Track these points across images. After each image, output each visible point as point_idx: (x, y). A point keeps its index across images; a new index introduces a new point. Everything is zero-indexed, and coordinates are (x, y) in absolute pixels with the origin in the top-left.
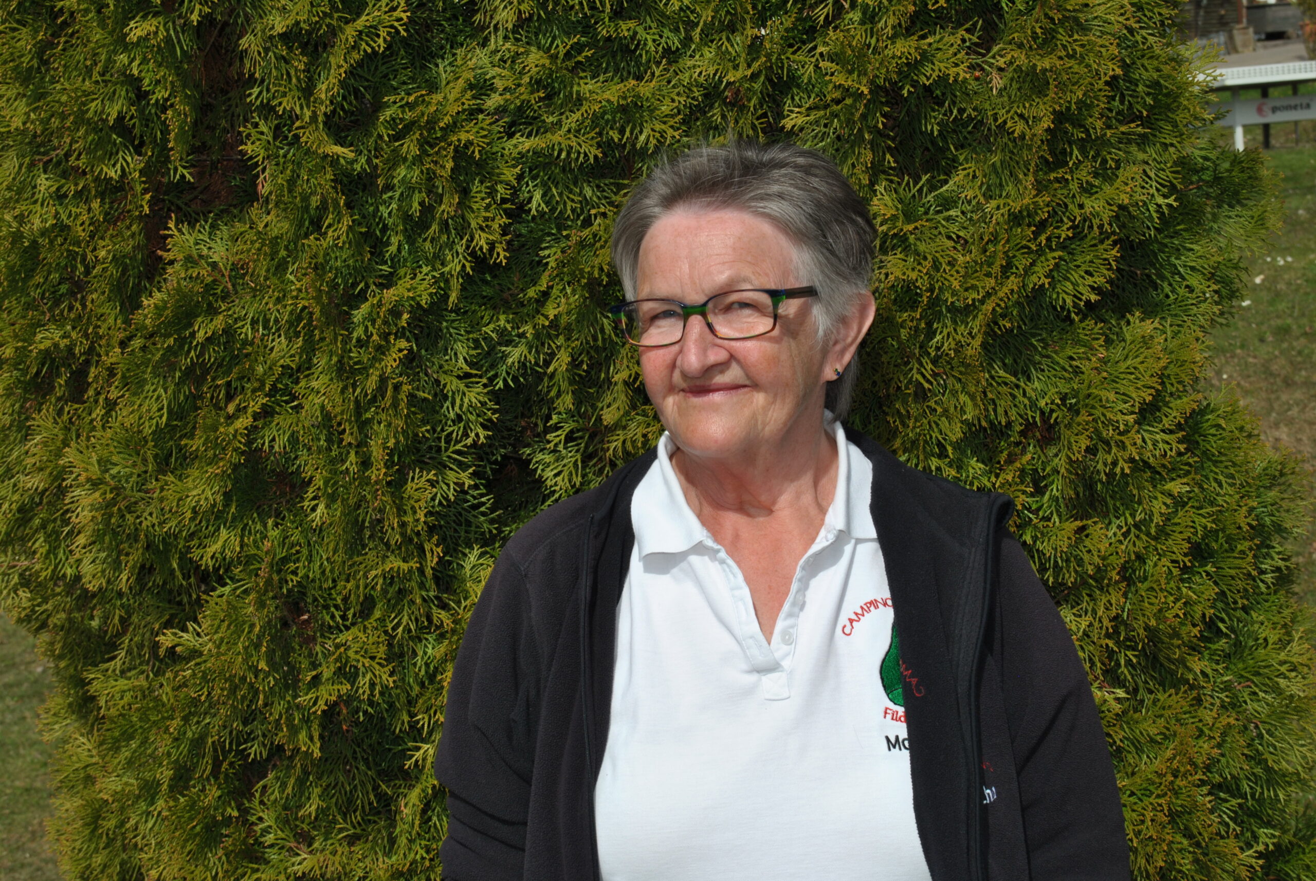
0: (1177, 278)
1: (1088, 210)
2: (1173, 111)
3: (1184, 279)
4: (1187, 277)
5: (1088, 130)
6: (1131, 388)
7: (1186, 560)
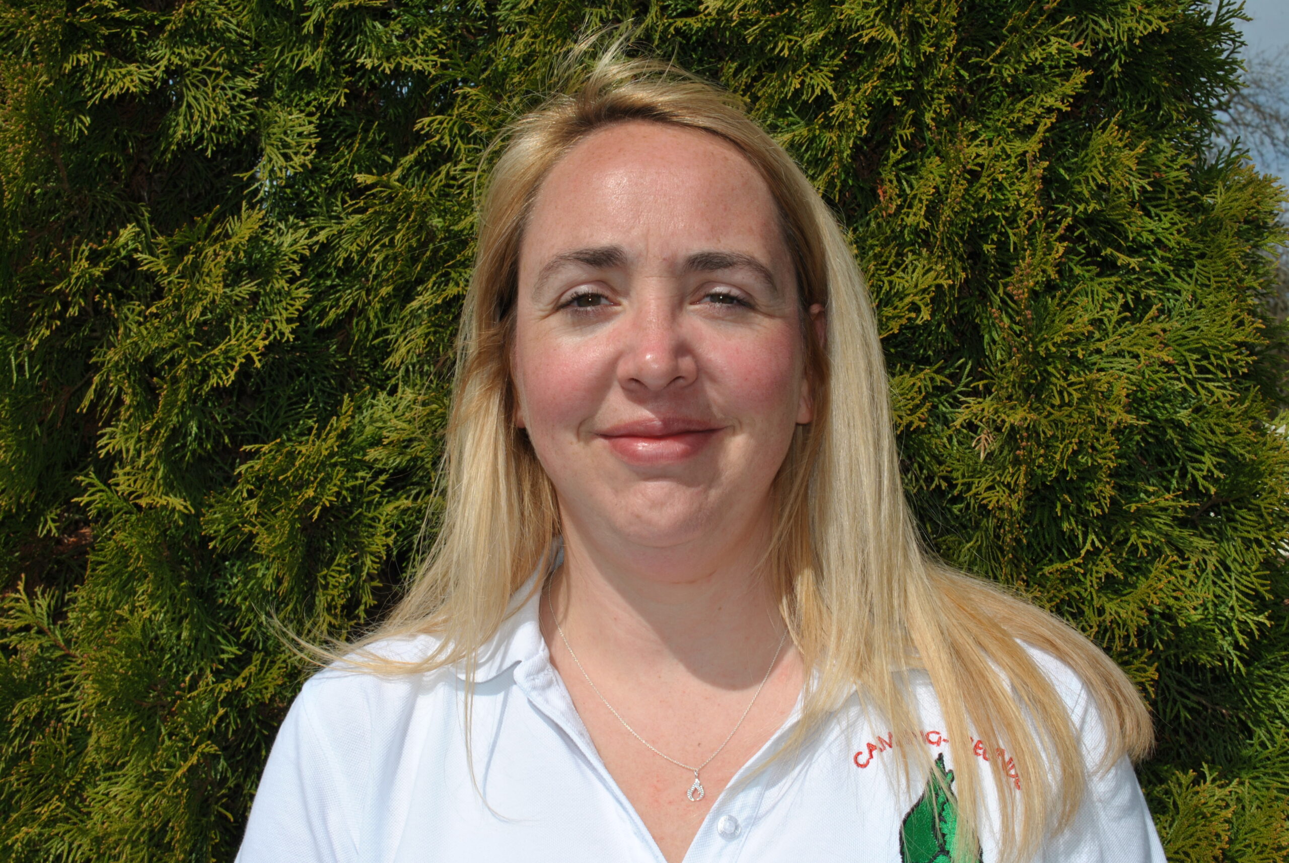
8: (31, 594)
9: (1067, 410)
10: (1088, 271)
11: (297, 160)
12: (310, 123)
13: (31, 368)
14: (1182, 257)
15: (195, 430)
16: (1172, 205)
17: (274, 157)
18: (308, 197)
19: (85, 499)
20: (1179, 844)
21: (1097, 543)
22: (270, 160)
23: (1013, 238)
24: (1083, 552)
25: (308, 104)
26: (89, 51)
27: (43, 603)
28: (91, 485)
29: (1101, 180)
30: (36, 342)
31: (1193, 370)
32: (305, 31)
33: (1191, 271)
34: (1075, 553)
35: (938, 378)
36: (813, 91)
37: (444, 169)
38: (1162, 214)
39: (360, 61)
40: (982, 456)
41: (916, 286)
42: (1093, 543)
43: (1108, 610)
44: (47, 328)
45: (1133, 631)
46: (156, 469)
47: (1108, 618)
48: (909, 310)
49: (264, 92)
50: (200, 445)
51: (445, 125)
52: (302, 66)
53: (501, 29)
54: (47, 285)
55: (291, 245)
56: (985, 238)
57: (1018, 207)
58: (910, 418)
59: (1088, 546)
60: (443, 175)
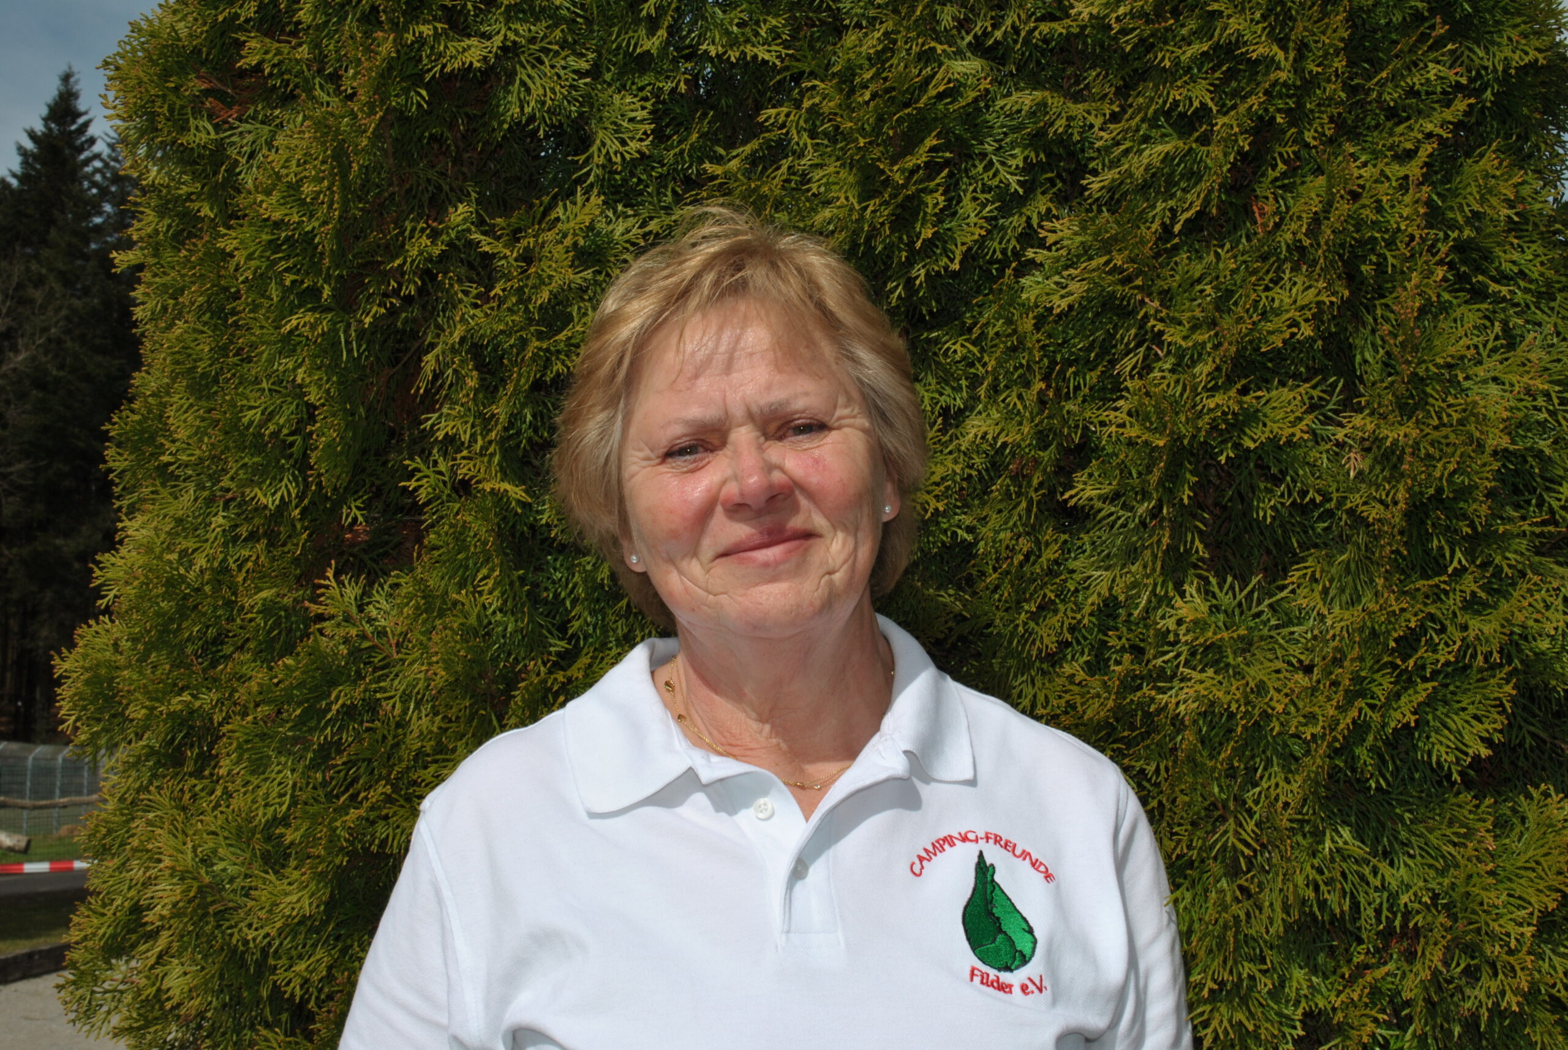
8: (341, 584)
9: (1445, 431)
10: (1456, 298)
11: (633, 145)
12: (643, 108)
13: (359, 346)
14: (1543, 289)
15: (529, 418)
16: (1535, 237)
17: (608, 142)
18: (638, 184)
19: (412, 484)
20: (1530, 853)
21: (1464, 562)
22: (604, 144)
23: (1390, 260)
24: (1450, 570)
25: (641, 89)
26: (429, 22)
27: (352, 592)
28: (419, 470)
29: (1476, 207)
30: (368, 320)
31: (1556, 401)
32: (644, 13)
33: (1552, 304)
34: (1441, 569)
35: (1316, 393)
36: (1191, 104)
37: (785, 164)
38: (1525, 246)
39: (704, 47)
40: (1352, 474)
41: (1295, 302)
42: (1460, 562)
43: (1471, 627)
44: (379, 305)
45: (1495, 647)
46: (492, 455)
47: (1472, 634)
48: (1289, 327)
49: (595, 72)
50: (536, 431)
51: (792, 117)
52: (638, 51)
53: (847, 22)
54: (382, 263)
55: (623, 234)
56: (1364, 259)
57: (1399, 230)
58: (1291, 430)
59: (1455, 564)
60: (784, 169)
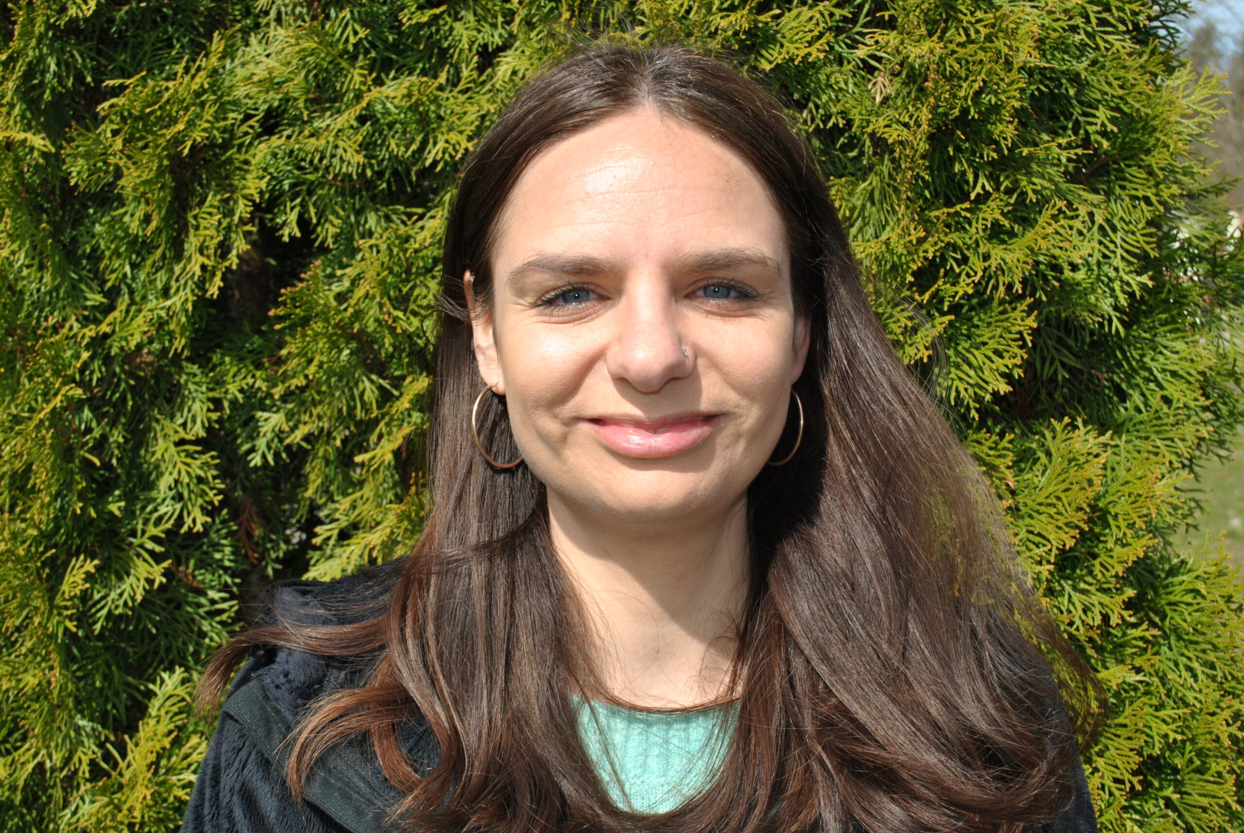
0: (1152, 385)
1: (993, 263)
2: (1148, 152)
3: (1162, 388)
4: (1165, 384)
5: (997, 143)
6: (1050, 527)
7: (1135, 780)
